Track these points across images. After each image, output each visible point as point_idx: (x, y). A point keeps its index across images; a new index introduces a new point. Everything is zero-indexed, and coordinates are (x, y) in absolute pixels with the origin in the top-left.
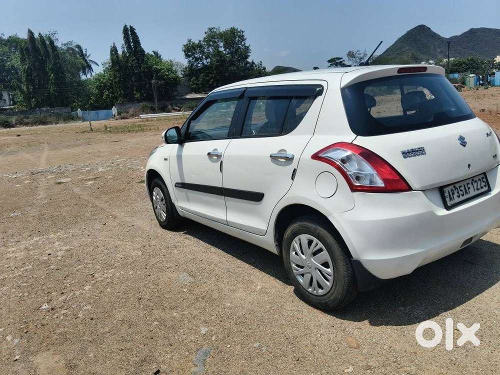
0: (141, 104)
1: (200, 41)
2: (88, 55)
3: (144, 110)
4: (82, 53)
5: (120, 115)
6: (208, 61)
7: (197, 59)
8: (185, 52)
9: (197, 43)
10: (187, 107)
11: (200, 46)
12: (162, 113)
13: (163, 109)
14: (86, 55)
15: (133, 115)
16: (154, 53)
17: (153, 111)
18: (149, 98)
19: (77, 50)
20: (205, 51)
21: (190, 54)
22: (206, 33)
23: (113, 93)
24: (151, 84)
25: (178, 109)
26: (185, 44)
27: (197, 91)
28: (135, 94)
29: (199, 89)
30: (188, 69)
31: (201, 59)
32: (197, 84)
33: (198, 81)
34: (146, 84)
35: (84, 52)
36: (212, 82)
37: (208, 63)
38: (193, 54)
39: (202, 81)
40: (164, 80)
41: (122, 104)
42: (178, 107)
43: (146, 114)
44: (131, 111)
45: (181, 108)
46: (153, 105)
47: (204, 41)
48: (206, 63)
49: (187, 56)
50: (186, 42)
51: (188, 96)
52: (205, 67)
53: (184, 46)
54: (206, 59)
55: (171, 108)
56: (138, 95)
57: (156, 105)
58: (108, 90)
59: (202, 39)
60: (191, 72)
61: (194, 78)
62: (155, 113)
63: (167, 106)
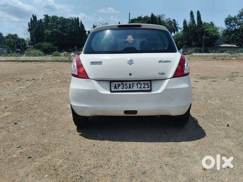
0: (195, 48)
1: (235, 16)
2: (178, 24)
3: (196, 52)
4: (175, 23)
5: (183, 53)
6: (238, 27)
7: (231, 26)
8: (225, 22)
9: (233, 17)
10: (220, 51)
11: (235, 19)
12: (205, 53)
13: (206, 51)
14: (177, 24)
15: (189, 53)
16: (211, 22)
17: (200, 52)
18: (200, 45)
19: (173, 22)
20: (238, 21)
21: (228, 23)
22: (239, 12)
23: (182, 42)
24: (202, 38)
25: (214, 51)
26: (226, 18)
27: (228, 43)
28: (193, 43)
29: (230, 41)
30: (225, 31)
31: (234, 25)
32: (229, 39)
33: (230, 38)
34: (199, 38)
35: (176, 23)
36: (238, 38)
37: (238, 28)
38: (230, 23)
39: (232, 38)
40: (210, 36)
41: (186, 48)
42: (215, 51)
43: (196, 53)
44: (189, 52)
45: (216, 51)
46: (201, 49)
47: (237, 16)
48: (237, 28)
49: (226, 24)
50: (227, 17)
51: (222, 46)
52: (236, 30)
53: (226, 19)
54: (238, 26)
55: (210, 51)
56: (194, 44)
57: (202, 49)
58: (180, 41)
59: (237, 15)
60: (227, 33)
61: (228, 36)
62: (201, 53)
63: (209, 50)
